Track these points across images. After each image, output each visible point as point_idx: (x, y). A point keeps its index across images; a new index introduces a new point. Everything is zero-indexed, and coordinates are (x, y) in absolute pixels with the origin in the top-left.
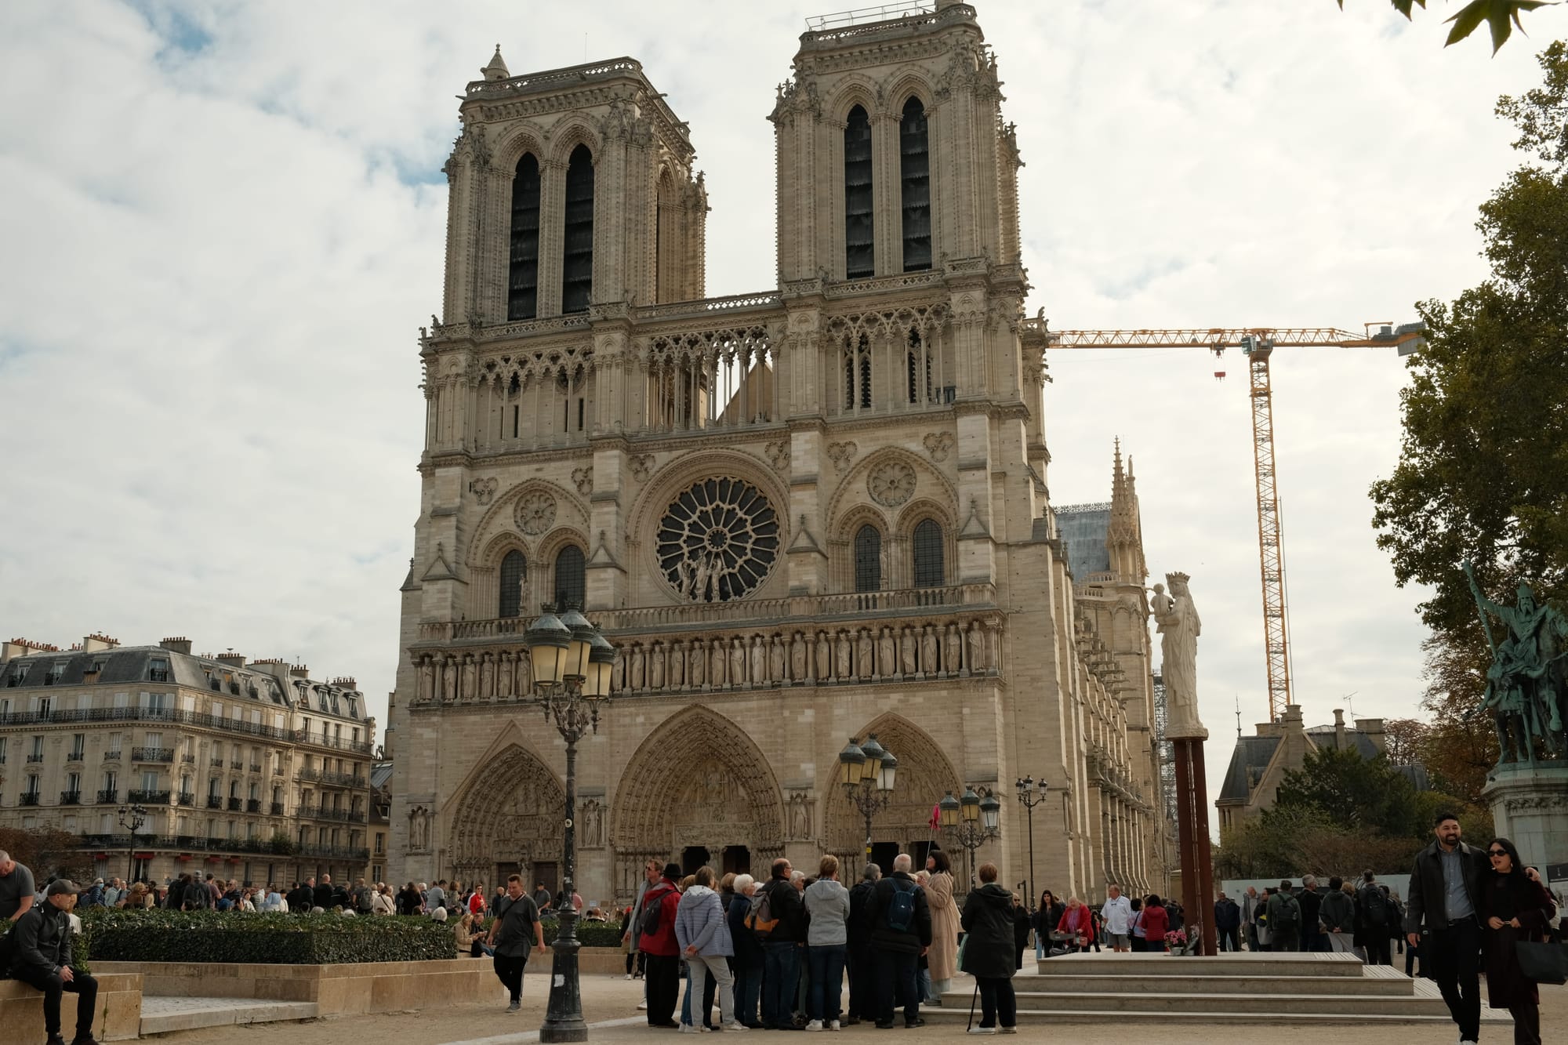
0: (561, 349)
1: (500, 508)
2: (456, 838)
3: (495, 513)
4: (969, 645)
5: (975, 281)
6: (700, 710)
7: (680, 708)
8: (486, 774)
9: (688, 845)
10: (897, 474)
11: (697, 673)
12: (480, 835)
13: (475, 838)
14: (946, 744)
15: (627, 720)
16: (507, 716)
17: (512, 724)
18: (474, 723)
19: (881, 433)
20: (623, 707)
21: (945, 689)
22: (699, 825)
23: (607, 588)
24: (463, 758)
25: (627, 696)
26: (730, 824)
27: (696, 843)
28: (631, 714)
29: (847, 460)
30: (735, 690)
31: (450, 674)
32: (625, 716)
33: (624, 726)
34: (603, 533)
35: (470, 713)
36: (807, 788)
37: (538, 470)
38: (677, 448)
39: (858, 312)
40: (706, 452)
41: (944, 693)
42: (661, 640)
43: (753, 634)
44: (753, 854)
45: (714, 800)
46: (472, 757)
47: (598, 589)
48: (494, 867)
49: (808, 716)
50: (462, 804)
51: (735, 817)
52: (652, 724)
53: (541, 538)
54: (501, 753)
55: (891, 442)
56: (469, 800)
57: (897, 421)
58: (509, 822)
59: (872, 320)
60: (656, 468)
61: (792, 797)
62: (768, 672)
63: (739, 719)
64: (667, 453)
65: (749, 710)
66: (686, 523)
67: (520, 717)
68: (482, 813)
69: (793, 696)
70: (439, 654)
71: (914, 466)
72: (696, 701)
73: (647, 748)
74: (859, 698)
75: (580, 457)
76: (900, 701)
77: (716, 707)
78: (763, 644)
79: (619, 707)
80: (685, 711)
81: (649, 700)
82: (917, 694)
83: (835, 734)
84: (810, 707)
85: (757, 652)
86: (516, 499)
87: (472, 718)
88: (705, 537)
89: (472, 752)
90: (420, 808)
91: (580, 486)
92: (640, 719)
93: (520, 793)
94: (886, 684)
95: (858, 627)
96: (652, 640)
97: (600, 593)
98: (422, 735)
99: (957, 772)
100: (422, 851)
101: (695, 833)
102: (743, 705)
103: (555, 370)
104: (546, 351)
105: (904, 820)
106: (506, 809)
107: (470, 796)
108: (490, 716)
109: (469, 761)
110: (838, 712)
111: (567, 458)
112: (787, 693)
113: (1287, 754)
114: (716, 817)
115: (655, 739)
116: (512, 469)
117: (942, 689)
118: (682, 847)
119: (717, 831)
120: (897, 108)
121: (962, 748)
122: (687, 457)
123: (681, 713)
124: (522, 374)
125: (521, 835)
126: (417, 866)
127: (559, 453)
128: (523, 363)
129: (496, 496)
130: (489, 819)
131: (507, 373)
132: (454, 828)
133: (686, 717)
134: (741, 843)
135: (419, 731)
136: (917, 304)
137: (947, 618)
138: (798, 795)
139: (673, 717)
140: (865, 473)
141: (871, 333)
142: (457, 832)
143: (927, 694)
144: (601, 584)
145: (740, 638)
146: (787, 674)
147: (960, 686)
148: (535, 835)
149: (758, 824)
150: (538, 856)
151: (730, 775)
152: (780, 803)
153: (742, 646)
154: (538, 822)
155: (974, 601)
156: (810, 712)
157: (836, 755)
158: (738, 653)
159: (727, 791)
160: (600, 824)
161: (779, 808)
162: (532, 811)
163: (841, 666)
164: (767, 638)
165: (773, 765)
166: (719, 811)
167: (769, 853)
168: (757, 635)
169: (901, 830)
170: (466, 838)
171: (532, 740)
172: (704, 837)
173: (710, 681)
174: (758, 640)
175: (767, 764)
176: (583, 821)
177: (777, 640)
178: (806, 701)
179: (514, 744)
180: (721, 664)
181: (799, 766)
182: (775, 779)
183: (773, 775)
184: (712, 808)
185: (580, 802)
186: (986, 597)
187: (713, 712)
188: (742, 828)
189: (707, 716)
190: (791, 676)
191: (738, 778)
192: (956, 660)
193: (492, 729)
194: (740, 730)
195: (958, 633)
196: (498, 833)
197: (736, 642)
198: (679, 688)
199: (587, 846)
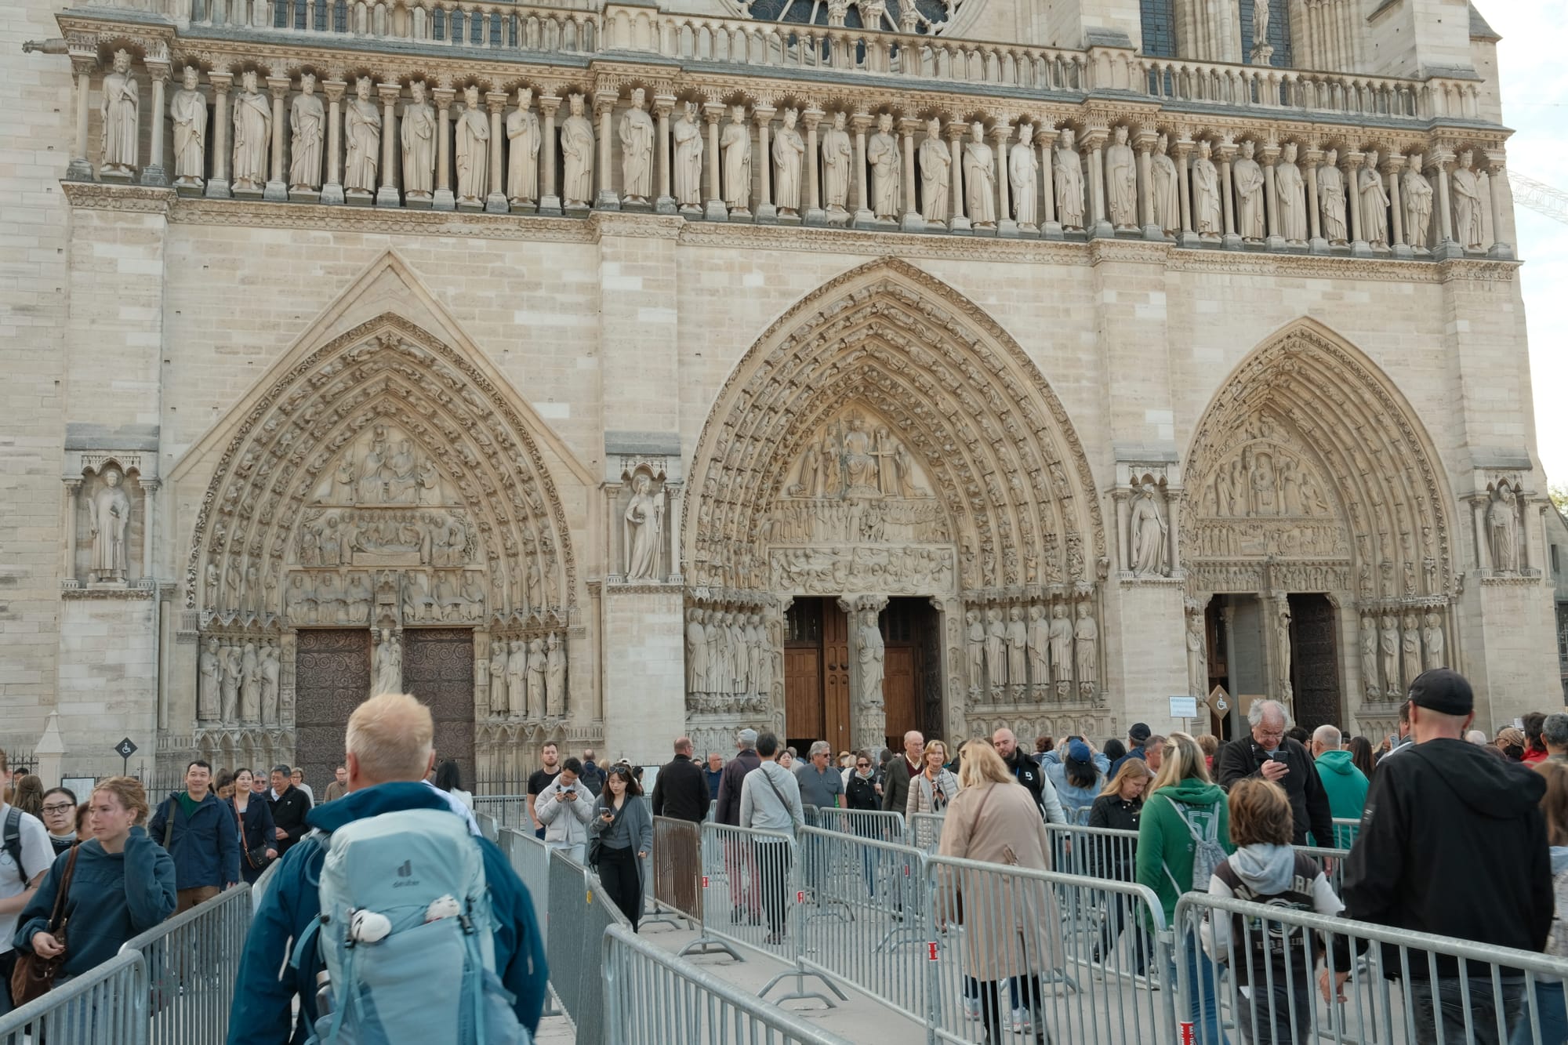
2: (204, 558)
4: (1454, 193)
6: (892, 274)
7: (853, 262)
8: (294, 390)
9: (800, 592)
11: (885, 186)
12: (256, 554)
13: (245, 559)
14: (1418, 390)
15: (721, 279)
16: (373, 241)
17: (392, 264)
18: (273, 250)
20: (712, 245)
21: (1412, 280)
22: (826, 548)
24: (239, 338)
25: (718, 219)
26: (897, 547)
27: (818, 589)
28: (730, 267)
30: (980, 238)
31: (191, 110)
32: (714, 268)
33: (713, 292)
35: (260, 221)
36: (1165, 464)
41: (1408, 288)
42: (801, 97)
43: (1016, 116)
44: (951, 614)
45: (863, 491)
46: (266, 340)
48: (289, 639)
49: (1154, 307)
50: (225, 464)
51: (909, 532)
52: (784, 294)
54: (349, 336)
56: (243, 457)
58: (332, 524)
61: (1134, 482)
62: (1048, 205)
63: (992, 301)
65: (1016, 283)
67: (414, 245)
68: (267, 495)
69: (1125, 260)
70: (164, 50)
72: (895, 249)
73: (764, 353)
74: (1245, 281)
76: (1326, 296)
77: (938, 268)
78: (1037, 143)
79: (694, 244)
80: (862, 270)
81: (779, 237)
82: (1358, 284)
83: (1199, 354)
84: (1161, 287)
85: (1024, 157)
87: (265, 236)
89: (264, 327)
90: (112, 464)
92: (754, 280)
93: (361, 450)
94: (1298, 258)
95: (1238, 133)
96: (780, 95)
98: (112, 263)
99: (1442, 443)
100: (120, 586)
101: (818, 564)
102: (1000, 270)
105: (1272, 549)
106: (322, 490)
107: (247, 444)
108: (321, 236)
109: (257, 350)
110: (1205, 306)
112: (1113, 252)
114: (867, 529)
115: (783, 333)
117: (1405, 279)
118: (786, 597)
119: (871, 562)
121: (1457, 400)
123: (848, 276)
125: (372, 557)
126: (102, 629)
130: (281, 511)
132: (200, 529)
133: (857, 286)
134: (922, 591)
135: (101, 249)
137: (1407, 139)
138: (1148, 478)
139: (834, 283)
142: (206, 539)
145: (988, 124)
146: (1099, 212)
147: (1442, 275)
148: (412, 558)
149: (975, 549)
150: (421, 611)
151: (894, 440)
152: (1080, 497)
153: (991, 140)
154: (419, 526)
155: (1455, 114)
156: (1158, 299)
157: (1204, 399)
158: (982, 154)
159: (889, 474)
160: (667, 527)
161: (1079, 508)
162: (404, 495)
163: (1208, 209)
164: (1048, 128)
165: (1071, 410)
166: (873, 521)
167: (1034, 611)
168: (1024, 120)
169: (1266, 570)
170: (225, 560)
171: (451, 309)
172: (841, 574)
173: (919, 209)
174: (1027, 132)
175: (1056, 407)
176: (621, 518)
177: (1069, 135)
178: (1150, 272)
179: (388, 317)
180: (945, 172)
181: (1140, 416)
182: (1074, 443)
183: (1069, 433)
184: (857, 511)
185: (613, 471)
186: (1472, 108)
187: (929, 281)
188: (930, 558)
189: (910, 288)
190: (1108, 217)
191: (916, 447)
192: (1425, 224)
193: (329, 272)
194: (992, 325)
195: (1429, 172)
196: (302, 553)
197: (978, 128)
198: (844, 216)
199: (633, 582)
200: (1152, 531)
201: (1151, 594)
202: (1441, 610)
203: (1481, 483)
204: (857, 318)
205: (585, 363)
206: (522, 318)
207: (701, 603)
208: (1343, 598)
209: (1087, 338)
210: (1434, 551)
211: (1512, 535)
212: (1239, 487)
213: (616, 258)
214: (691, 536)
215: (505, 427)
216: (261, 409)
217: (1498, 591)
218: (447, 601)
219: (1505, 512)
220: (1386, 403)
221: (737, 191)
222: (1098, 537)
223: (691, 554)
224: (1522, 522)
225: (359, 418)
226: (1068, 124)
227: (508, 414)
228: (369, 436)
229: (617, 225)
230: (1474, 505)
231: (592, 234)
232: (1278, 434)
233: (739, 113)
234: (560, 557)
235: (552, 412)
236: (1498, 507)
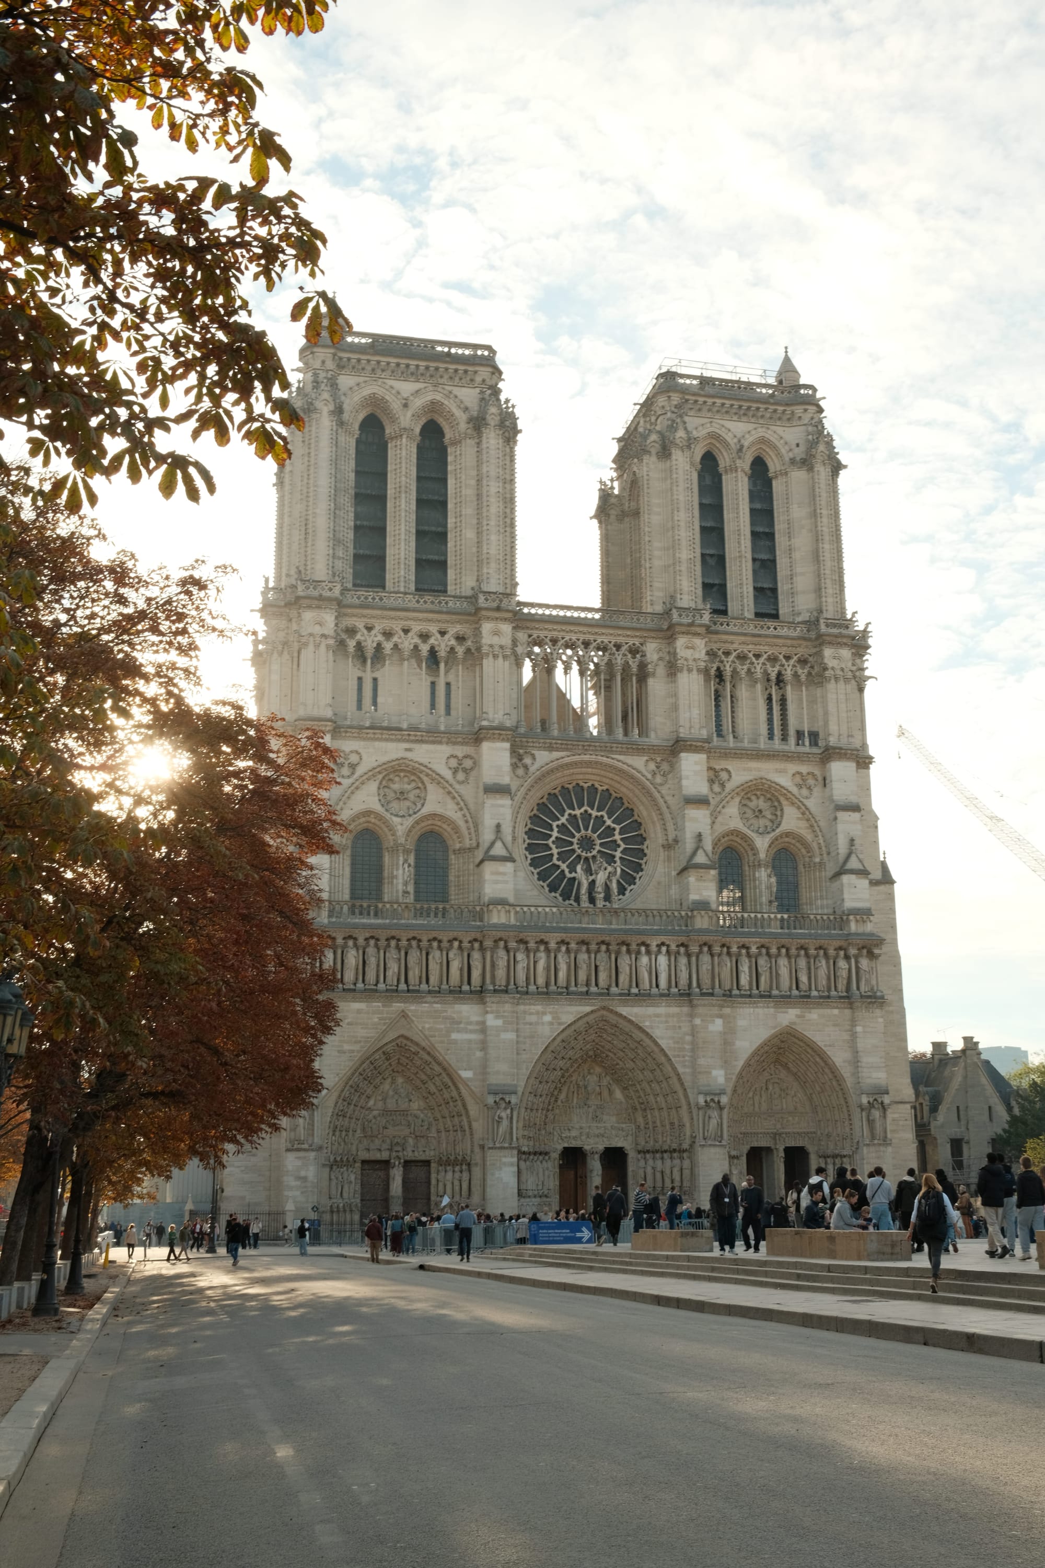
0: (433, 629)
1: (363, 783)
2: (331, 1134)
3: (357, 788)
4: (857, 968)
5: (845, 640)
6: (605, 1013)
7: (588, 1009)
8: (365, 1066)
9: (566, 1145)
10: (762, 804)
11: (603, 976)
12: (348, 1131)
13: (344, 1133)
14: (839, 1057)
15: (533, 1018)
16: (398, 1006)
17: (404, 1015)
18: (359, 1011)
19: (753, 764)
20: (531, 1004)
21: (838, 1008)
22: (577, 1126)
23: (506, 882)
24: (346, 1047)
25: (533, 994)
26: (608, 1125)
27: (574, 1144)
28: (538, 1013)
29: (723, 785)
30: (643, 997)
32: (531, 1014)
33: (531, 1024)
34: (498, 826)
35: (355, 1000)
36: (721, 1093)
37: (407, 750)
38: (557, 750)
39: (731, 647)
40: (586, 758)
41: (836, 1011)
42: (567, 940)
43: (660, 942)
44: (632, 1155)
45: (594, 1101)
46: (356, 1047)
47: (496, 882)
48: (358, 1165)
49: (717, 1025)
50: (341, 1094)
51: (614, 1119)
52: (560, 1024)
53: (409, 822)
54: (387, 1044)
55: (763, 774)
56: (346, 1093)
57: (768, 756)
58: (375, 1117)
59: (742, 658)
60: (537, 766)
61: (707, 1102)
62: (673, 980)
63: (647, 1024)
64: (546, 753)
65: (658, 1016)
66: (555, 824)
67: (413, 1007)
68: (353, 1107)
69: (704, 1005)
71: (782, 799)
72: (606, 1003)
73: (551, 1048)
74: (760, 1011)
75: (455, 743)
76: (797, 1016)
77: (624, 1011)
78: (668, 953)
79: (524, 1004)
80: (592, 1012)
81: (558, 1000)
82: (813, 1011)
83: (738, 1044)
84: (720, 1016)
85: (663, 960)
86: (380, 777)
87: (356, 1006)
88: (575, 841)
89: (356, 1042)
91: (455, 771)
92: (548, 1018)
93: (386, 1086)
94: (785, 1000)
95: (760, 945)
96: (559, 939)
97: (499, 886)
99: (849, 1081)
100: (306, 1146)
101: (574, 1133)
102: (651, 1010)
103: (425, 649)
104: (416, 627)
105: (779, 1126)
106: (371, 1103)
107: (348, 1088)
108: (377, 1005)
109: (353, 1051)
110: (741, 1023)
111: (440, 743)
112: (699, 1002)
113: (965, 1077)
114: (595, 1118)
115: (559, 1039)
116: (377, 744)
117: (835, 1008)
118: (560, 1147)
119: (597, 1132)
120: (745, 464)
121: (855, 1062)
122: (567, 760)
123: (587, 1014)
124: (388, 646)
125: (391, 1131)
126: (299, 1163)
127: (432, 735)
128: (388, 635)
129: (360, 770)
130: (357, 1113)
131: (370, 641)
132: (331, 1122)
133: (591, 1018)
134: (619, 1145)
136: (784, 650)
137: (837, 943)
138: (712, 1100)
139: (581, 1018)
140: (737, 800)
141: (743, 669)
142: (332, 1126)
143: (821, 1011)
144: (500, 878)
145: (647, 946)
146: (694, 984)
147: (851, 1006)
148: (407, 1132)
149: (642, 1126)
150: (410, 1154)
151: (608, 1078)
152: (685, 1107)
153: (648, 952)
154: (410, 1118)
155: (860, 930)
156: (719, 1022)
157: (740, 1063)
158: (644, 960)
159: (605, 1093)
160: (511, 1122)
161: (684, 1112)
162: (404, 1106)
163: (744, 980)
164: (673, 947)
165: (681, 1070)
166: (598, 1113)
167: (665, 1155)
168: (663, 944)
169: (775, 1136)
170: (337, 1133)
171: (427, 1033)
172: (583, 1138)
173: (617, 985)
174: (664, 949)
175: (674, 1069)
176: (493, 1119)
177: (682, 950)
178: (715, 1011)
179: (402, 1036)
180: (628, 968)
181: (710, 1073)
182: (682, 1084)
183: (680, 1079)
184: (591, 1110)
185: (490, 1100)
186: (869, 928)
187: (621, 1015)
188: (622, 1130)
189: (613, 1019)
190: (699, 986)
191: (618, 1081)
192: (845, 982)
193: (380, 1019)
194: (647, 1034)
195: (847, 957)
196: (364, 1129)
197: (643, 949)
198: (585, 989)
199: (498, 1145)
200: (714, 1122)
201: (713, 1150)
202: (850, 1156)
203: (865, 1100)
204: (591, 1031)
205: (479, 1054)
206: (454, 1036)
207: (524, 1153)
208: (811, 1149)
209: (688, 1038)
210: (847, 1129)
211: (878, 1124)
212: (764, 1098)
213: (492, 1012)
214: (521, 1124)
215: (447, 1080)
216: (353, 1074)
217: (872, 1149)
218: (421, 1149)
219: (876, 1114)
220: (825, 1062)
221: (541, 981)
222: (692, 1125)
223: (521, 1133)
224: (885, 1117)
225: (387, 1073)
226: (682, 945)
227: (448, 1075)
228: (389, 1080)
229: (493, 999)
230: (862, 1110)
231: (482, 1002)
232: (783, 1074)
233: (542, 948)
234: (468, 1132)
235: (466, 1074)
236: (873, 1111)
